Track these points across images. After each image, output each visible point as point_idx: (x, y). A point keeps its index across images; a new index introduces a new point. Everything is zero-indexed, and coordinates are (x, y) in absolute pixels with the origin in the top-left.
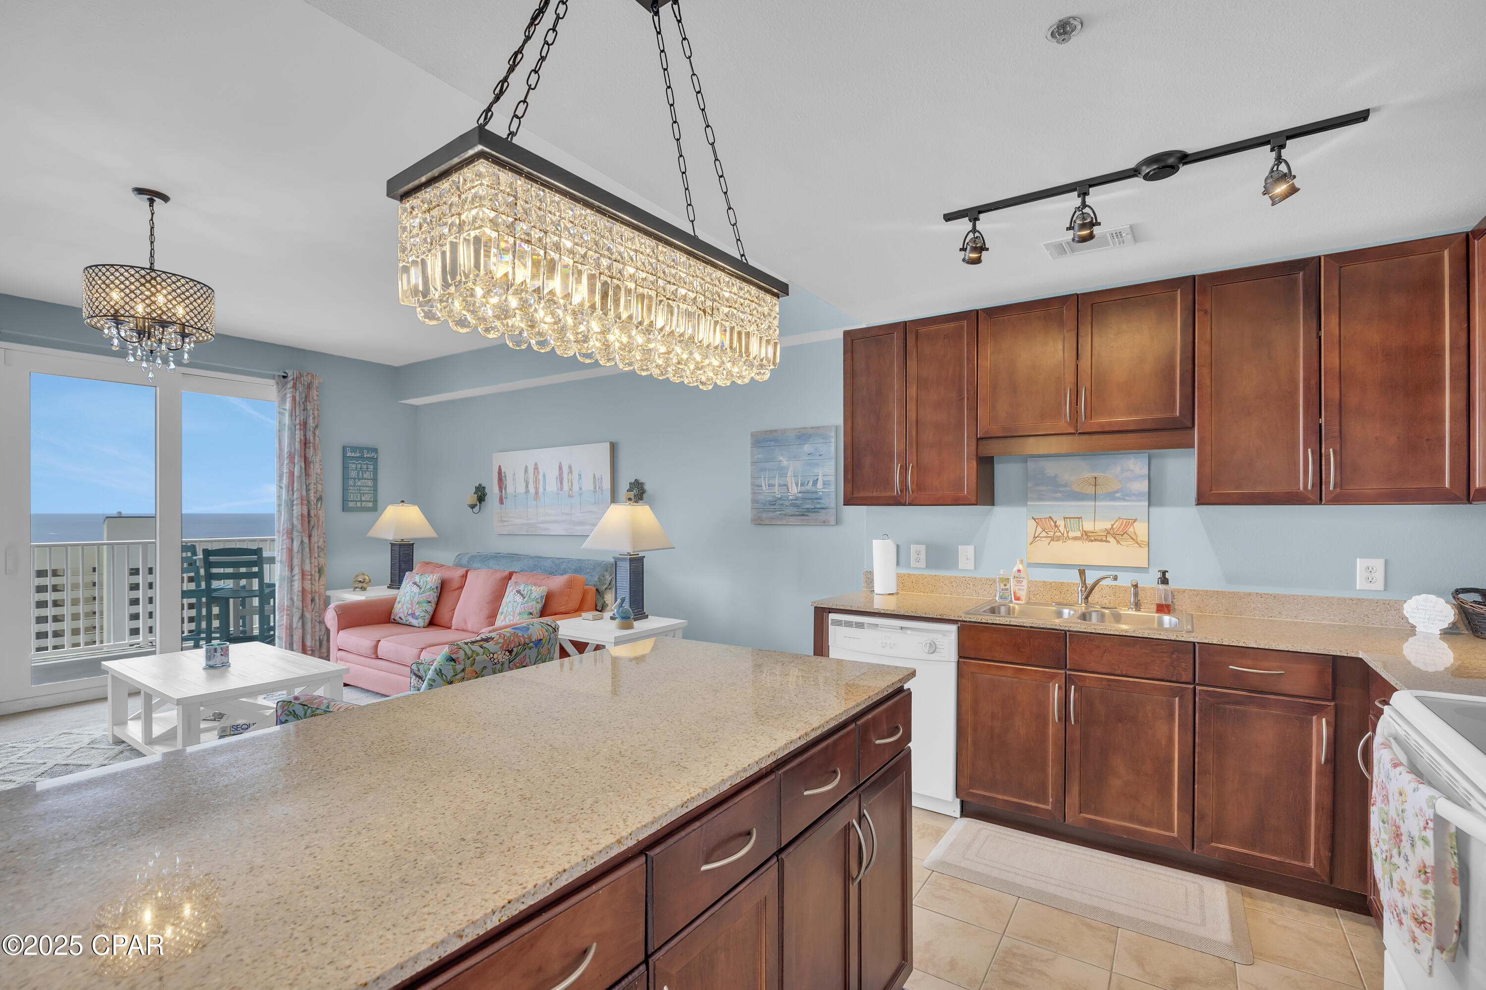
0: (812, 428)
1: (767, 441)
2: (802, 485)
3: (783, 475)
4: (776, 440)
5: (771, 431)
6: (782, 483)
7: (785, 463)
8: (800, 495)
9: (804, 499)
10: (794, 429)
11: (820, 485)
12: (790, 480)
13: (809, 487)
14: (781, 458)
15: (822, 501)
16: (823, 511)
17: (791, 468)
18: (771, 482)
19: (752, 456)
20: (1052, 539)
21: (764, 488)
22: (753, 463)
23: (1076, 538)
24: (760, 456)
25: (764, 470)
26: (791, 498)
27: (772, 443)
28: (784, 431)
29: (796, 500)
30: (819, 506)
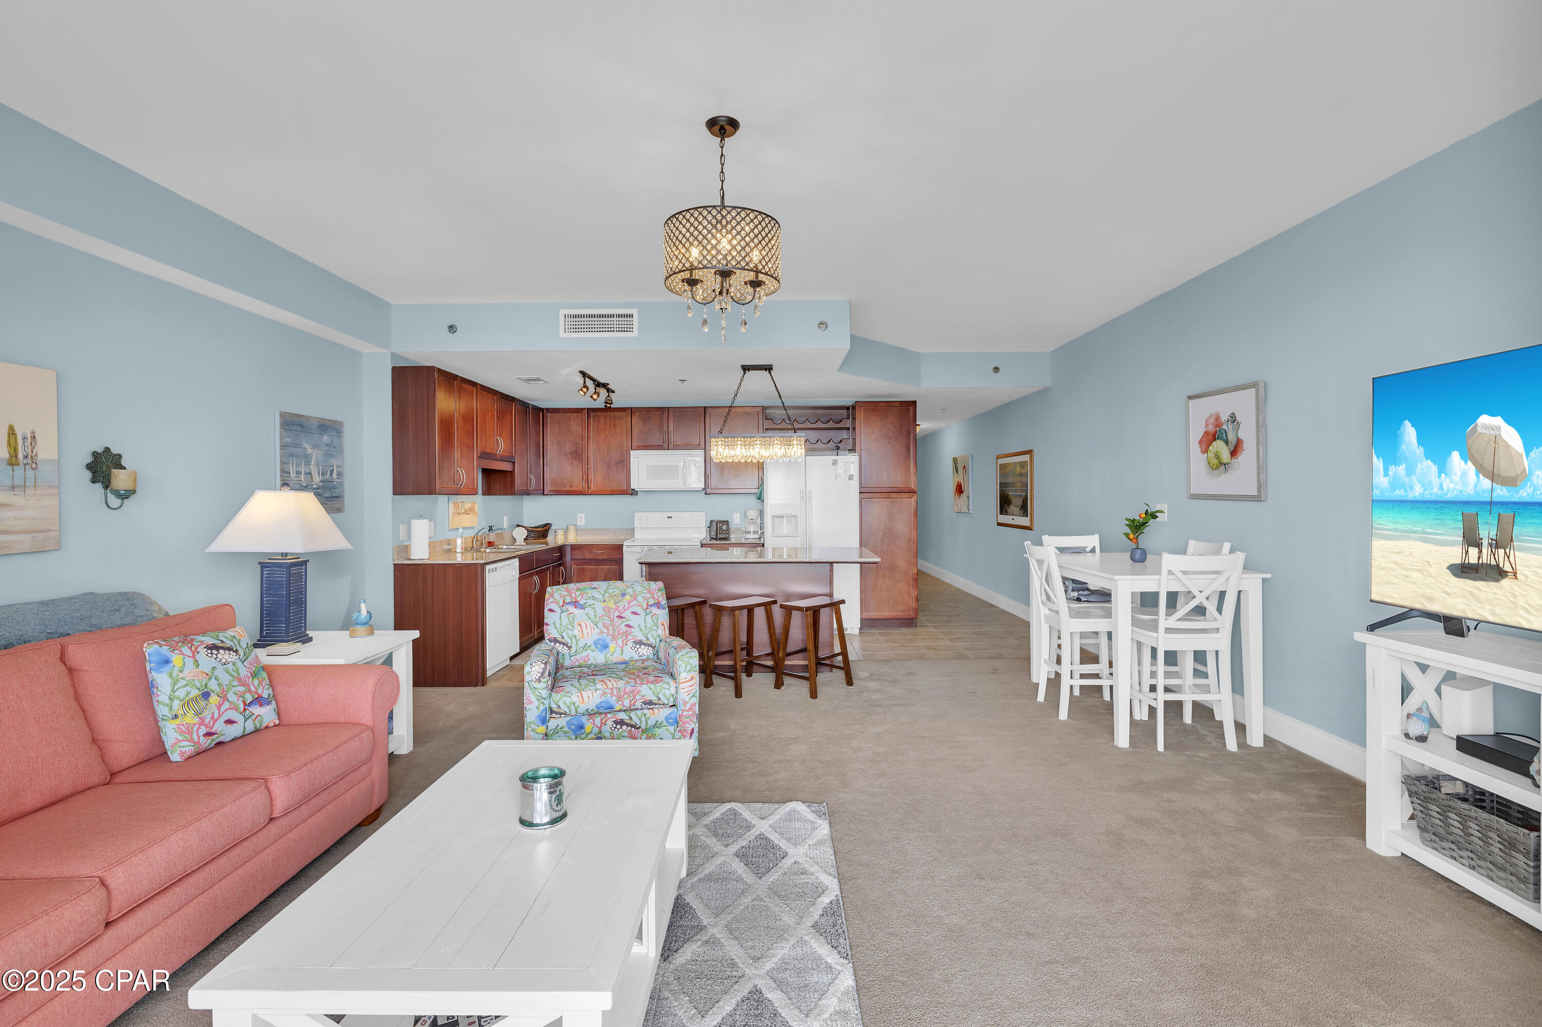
0: (329, 420)
1: (294, 425)
2: (323, 474)
3: (308, 463)
4: (302, 426)
5: (298, 415)
6: (308, 471)
7: (309, 450)
8: (321, 484)
9: (324, 488)
10: (316, 418)
11: (335, 475)
12: (314, 469)
13: (328, 476)
14: (306, 445)
15: (336, 490)
16: (338, 499)
17: (314, 457)
18: (298, 469)
19: (281, 438)
20: (459, 514)
21: (292, 475)
22: (283, 447)
23: (463, 513)
24: (288, 440)
25: (292, 455)
26: (314, 486)
27: (299, 428)
28: (308, 418)
29: (318, 489)
30: (334, 495)
